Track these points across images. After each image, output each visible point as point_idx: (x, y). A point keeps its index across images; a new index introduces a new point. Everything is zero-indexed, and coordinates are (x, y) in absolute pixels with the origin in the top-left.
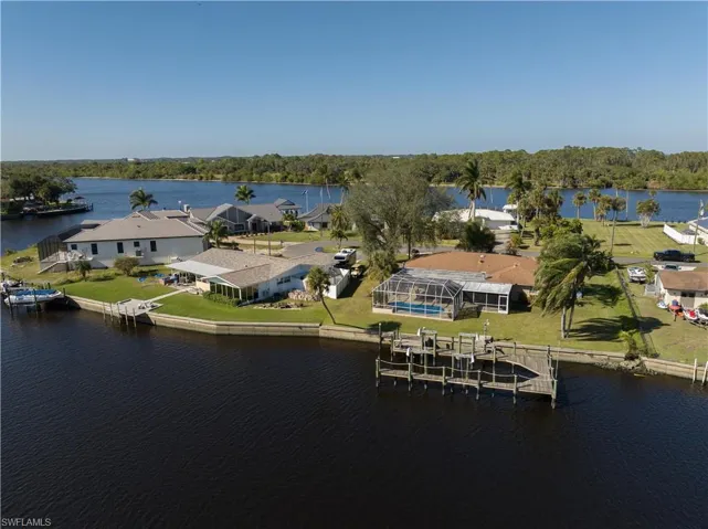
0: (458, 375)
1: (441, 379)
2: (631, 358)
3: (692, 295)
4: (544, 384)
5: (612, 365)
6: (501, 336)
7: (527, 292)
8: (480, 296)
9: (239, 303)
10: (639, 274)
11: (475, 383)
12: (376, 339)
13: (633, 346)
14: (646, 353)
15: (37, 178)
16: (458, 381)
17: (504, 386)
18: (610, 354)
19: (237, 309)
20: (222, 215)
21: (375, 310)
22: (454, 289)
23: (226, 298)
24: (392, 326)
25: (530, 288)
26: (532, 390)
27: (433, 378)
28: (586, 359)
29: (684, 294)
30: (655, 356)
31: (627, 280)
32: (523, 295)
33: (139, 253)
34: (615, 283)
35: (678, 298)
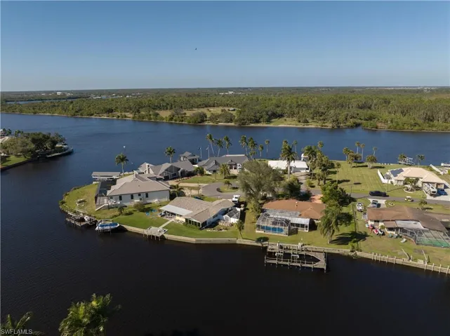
0: (293, 262)
1: (288, 263)
2: (352, 251)
3: (378, 222)
4: (322, 264)
5: (346, 254)
6: (306, 243)
7: (316, 222)
8: (298, 225)
9: (201, 229)
10: (361, 208)
11: (299, 265)
12: (260, 245)
13: (353, 247)
14: (357, 250)
15: (44, 136)
16: (293, 264)
17: (309, 265)
18: (345, 250)
19: (201, 232)
20: (166, 170)
21: (257, 231)
22: (287, 222)
23: (194, 226)
24: (266, 239)
25: (317, 220)
26: (318, 267)
27: (285, 263)
28: (337, 252)
29: (375, 221)
30: (361, 251)
31: (356, 210)
32: (314, 222)
33: (141, 199)
34: (351, 212)
35: (373, 223)
